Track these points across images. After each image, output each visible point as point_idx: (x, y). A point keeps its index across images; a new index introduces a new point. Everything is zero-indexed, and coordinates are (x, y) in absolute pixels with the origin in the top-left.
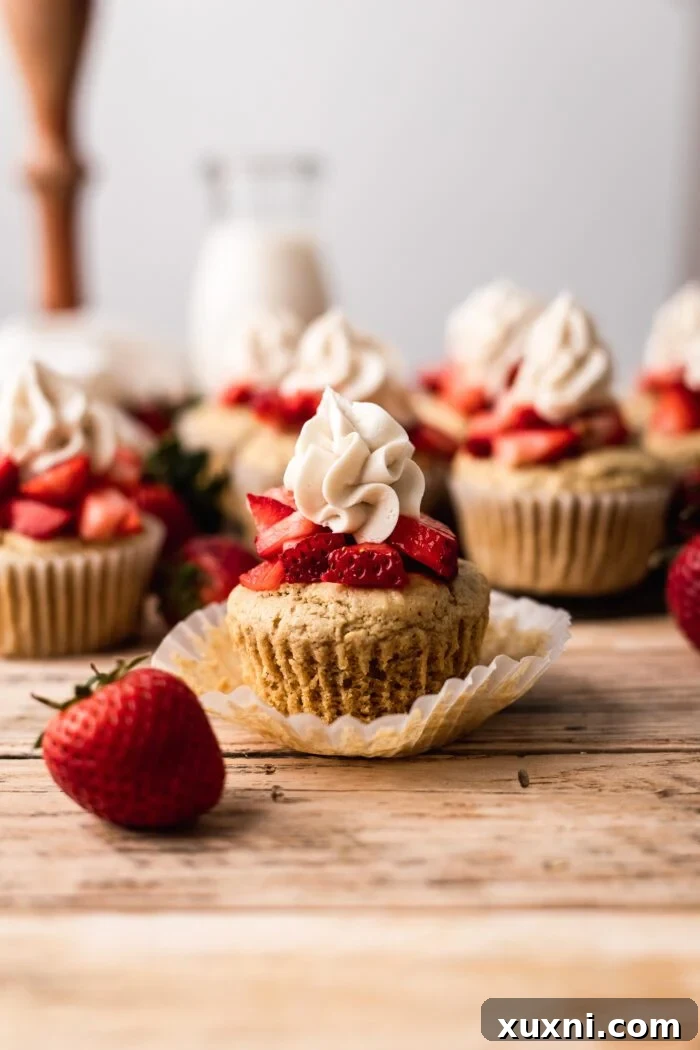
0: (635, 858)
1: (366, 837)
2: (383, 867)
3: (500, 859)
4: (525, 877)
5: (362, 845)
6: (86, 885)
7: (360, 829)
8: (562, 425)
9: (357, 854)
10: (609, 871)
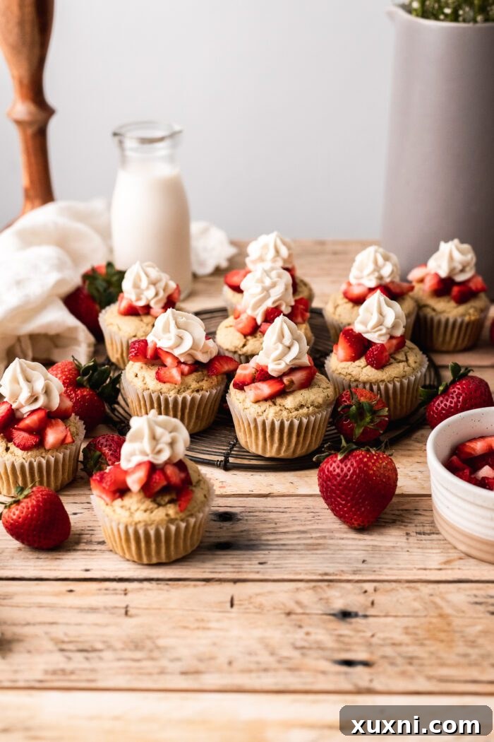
0: (265, 658)
1: (161, 642)
2: (164, 663)
3: (212, 658)
4: (219, 670)
5: (158, 648)
6: (46, 672)
7: (158, 637)
8: (279, 379)
9: (156, 654)
10: (253, 666)
